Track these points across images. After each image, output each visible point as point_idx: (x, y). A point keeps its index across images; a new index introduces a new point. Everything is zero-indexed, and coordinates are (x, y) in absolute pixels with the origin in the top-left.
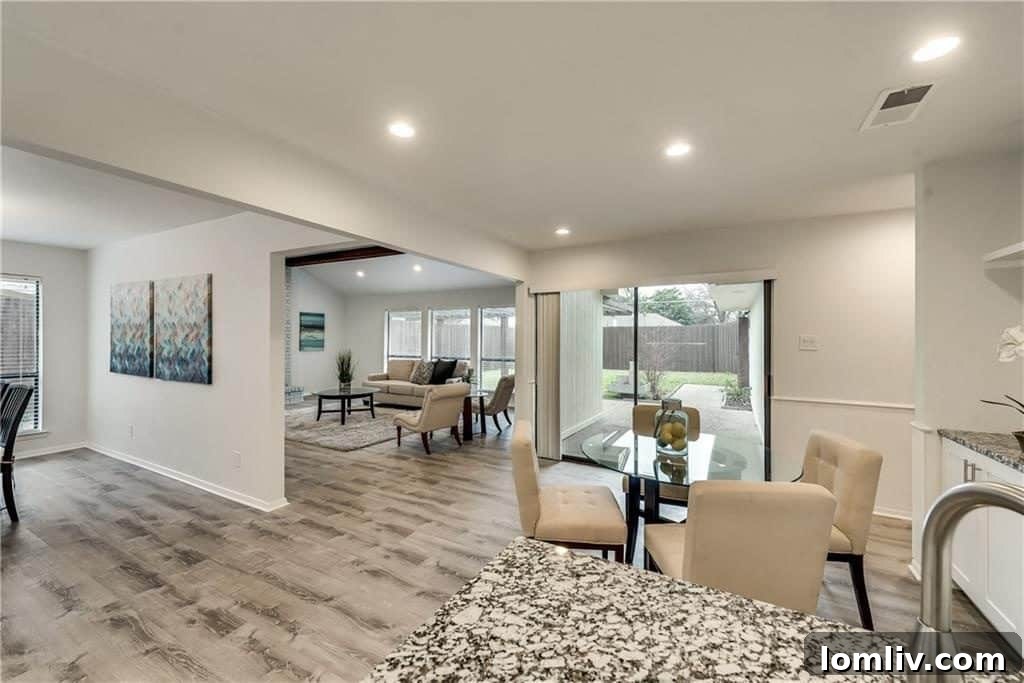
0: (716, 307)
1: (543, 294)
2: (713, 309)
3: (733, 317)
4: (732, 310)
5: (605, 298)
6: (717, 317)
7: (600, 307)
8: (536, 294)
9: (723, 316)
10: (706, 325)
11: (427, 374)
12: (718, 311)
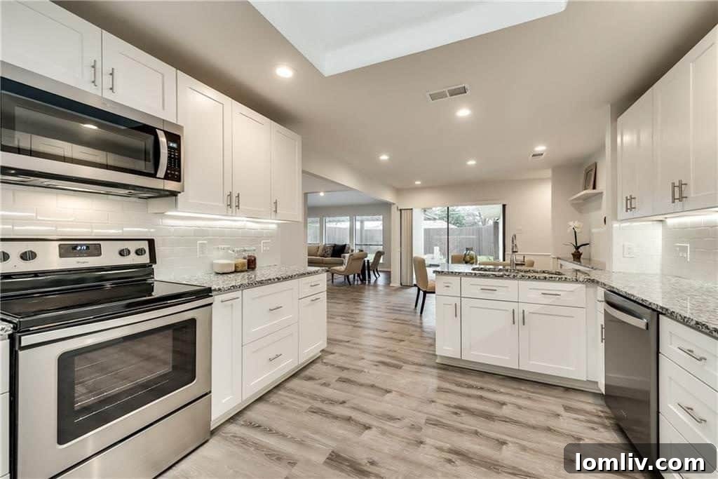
0: (480, 216)
1: (405, 209)
2: (478, 218)
3: (491, 222)
4: (490, 218)
5: (425, 211)
6: (480, 223)
7: (423, 216)
8: (401, 210)
9: (484, 222)
10: (475, 227)
11: (330, 252)
12: (481, 218)
